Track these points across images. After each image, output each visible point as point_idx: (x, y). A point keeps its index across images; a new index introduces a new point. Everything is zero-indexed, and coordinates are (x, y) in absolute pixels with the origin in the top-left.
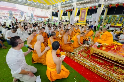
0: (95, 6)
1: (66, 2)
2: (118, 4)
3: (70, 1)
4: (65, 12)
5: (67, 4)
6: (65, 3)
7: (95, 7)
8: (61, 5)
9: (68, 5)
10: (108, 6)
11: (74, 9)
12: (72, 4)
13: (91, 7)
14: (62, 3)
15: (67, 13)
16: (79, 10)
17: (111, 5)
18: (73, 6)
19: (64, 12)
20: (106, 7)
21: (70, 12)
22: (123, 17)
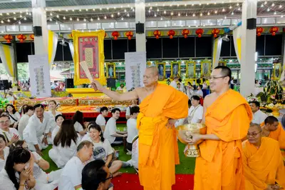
0: (116, 32)
11: (38, 31)
12: (27, 10)
16: (59, 42)
17: (157, 31)
21: (9, 44)
22: (163, 65)
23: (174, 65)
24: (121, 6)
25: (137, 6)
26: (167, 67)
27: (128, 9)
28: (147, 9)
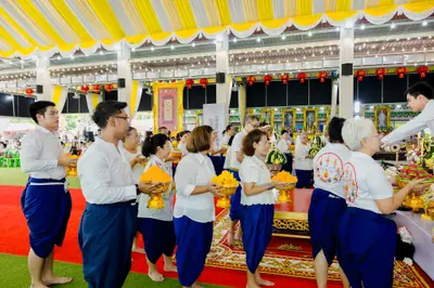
1: (79, 52)
2: (269, 77)
3: (101, 53)
4: (77, 96)
5: (84, 60)
6: (73, 57)
7: (204, 80)
8: (53, 63)
9: (90, 65)
10: (244, 79)
11: (122, 83)
12: (112, 63)
13: (190, 81)
14: (58, 54)
15: (83, 98)
16: (145, 90)
17: (250, 77)
18: (115, 70)
19: (70, 95)
20: (238, 83)
21: (99, 93)
22: (291, 113)
23: (307, 113)
24: (202, 55)
25: (217, 54)
26: (299, 116)
27: (208, 57)
28: (230, 55)
